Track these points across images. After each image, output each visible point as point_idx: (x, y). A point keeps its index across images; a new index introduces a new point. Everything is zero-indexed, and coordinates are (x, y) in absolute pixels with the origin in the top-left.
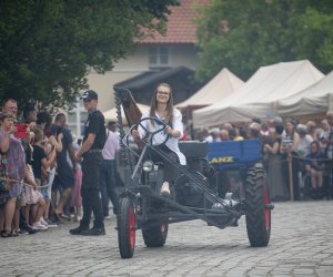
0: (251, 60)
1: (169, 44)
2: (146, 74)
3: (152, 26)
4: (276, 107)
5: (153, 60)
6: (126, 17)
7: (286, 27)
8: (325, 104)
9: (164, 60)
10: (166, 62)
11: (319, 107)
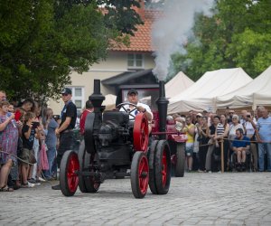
0: (203, 66)
1: (144, 52)
2: (125, 73)
3: (120, 40)
4: (216, 101)
5: (130, 63)
6: (100, 32)
7: (230, 42)
8: (251, 101)
9: (139, 63)
10: (141, 65)
11: (247, 103)
